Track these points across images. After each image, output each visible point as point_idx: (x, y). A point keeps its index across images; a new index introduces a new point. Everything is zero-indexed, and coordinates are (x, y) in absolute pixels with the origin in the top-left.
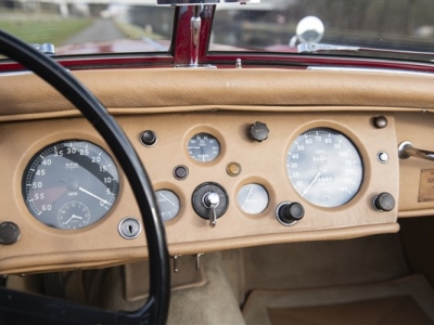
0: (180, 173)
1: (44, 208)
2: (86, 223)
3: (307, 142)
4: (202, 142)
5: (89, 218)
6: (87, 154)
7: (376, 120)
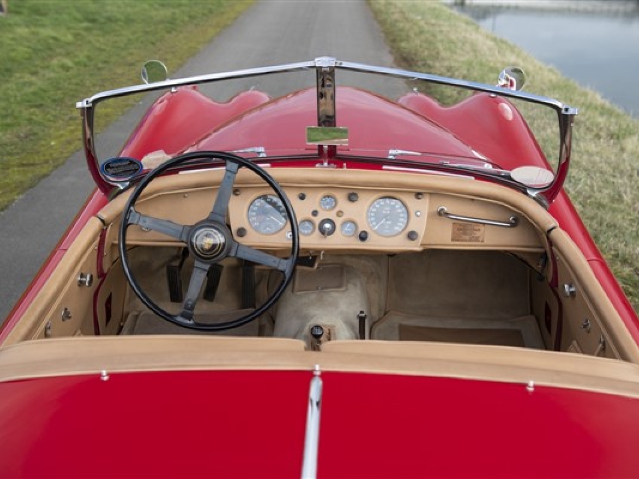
0: (315, 213)
1: (255, 224)
2: (273, 232)
3: (381, 203)
4: (328, 200)
5: (274, 230)
6: (276, 201)
7: (418, 195)
